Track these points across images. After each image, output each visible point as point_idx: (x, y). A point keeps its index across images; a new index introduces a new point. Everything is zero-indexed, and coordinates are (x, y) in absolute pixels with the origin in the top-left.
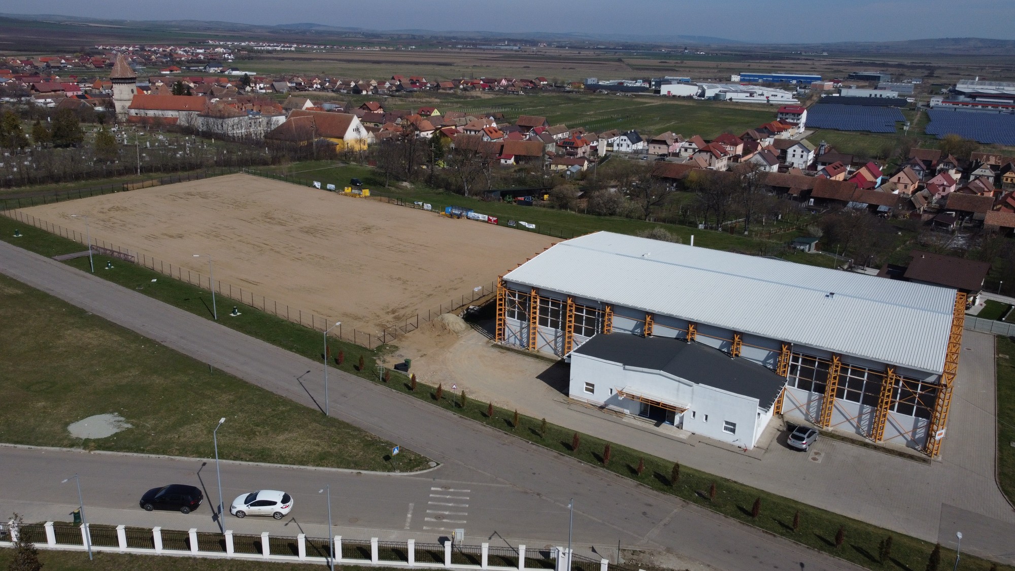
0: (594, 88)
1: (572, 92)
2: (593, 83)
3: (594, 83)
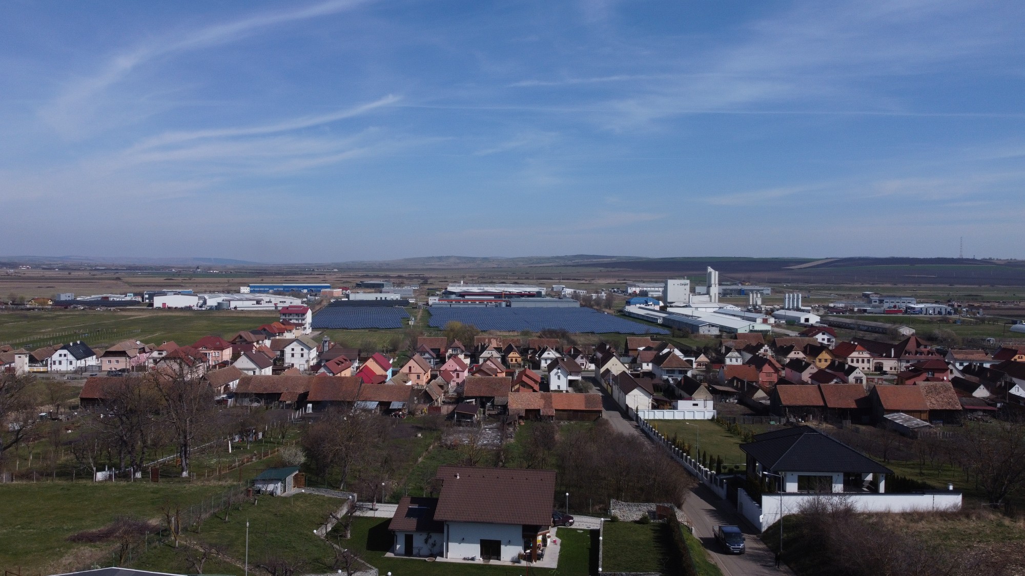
0: (66, 305)
1: (33, 309)
2: (68, 299)
3: (70, 299)
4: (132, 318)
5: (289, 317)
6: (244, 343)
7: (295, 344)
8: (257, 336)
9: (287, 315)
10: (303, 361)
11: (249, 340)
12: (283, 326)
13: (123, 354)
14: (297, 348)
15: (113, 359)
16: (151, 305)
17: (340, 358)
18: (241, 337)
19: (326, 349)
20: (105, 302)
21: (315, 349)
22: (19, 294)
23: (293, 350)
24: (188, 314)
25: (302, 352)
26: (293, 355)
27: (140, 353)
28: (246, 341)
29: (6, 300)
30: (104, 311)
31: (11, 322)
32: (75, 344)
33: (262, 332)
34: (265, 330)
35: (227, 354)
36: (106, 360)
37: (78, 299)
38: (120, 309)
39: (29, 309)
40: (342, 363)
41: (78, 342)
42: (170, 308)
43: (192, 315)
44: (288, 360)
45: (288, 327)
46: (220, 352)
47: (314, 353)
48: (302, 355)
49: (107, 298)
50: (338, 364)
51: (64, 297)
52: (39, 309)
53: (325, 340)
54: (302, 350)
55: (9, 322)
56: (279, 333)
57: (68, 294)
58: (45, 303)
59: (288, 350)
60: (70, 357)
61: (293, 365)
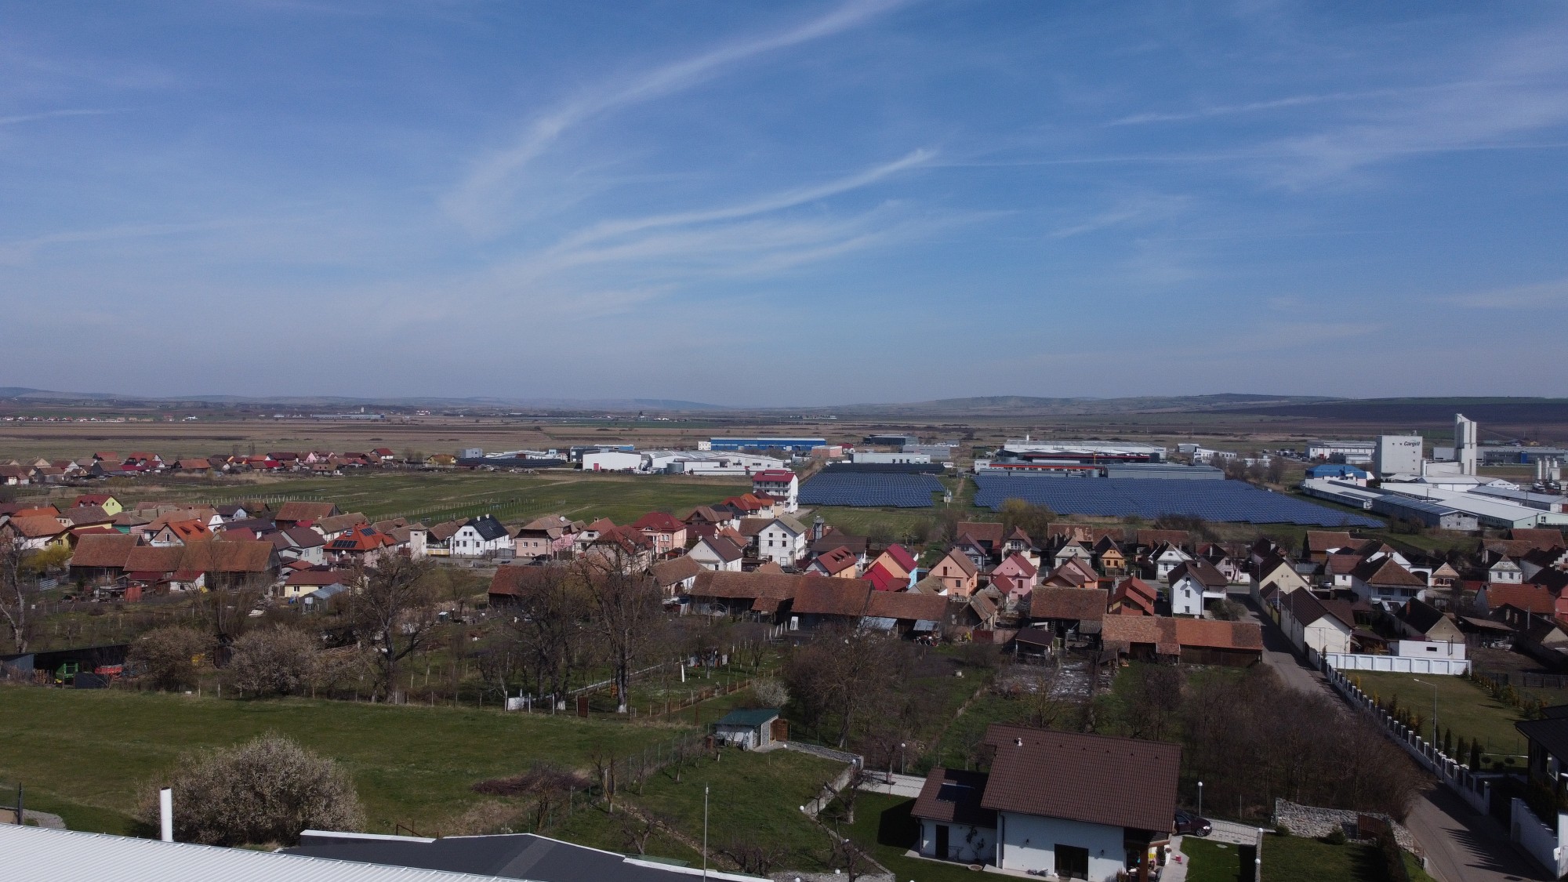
0: (472, 464)
1: (433, 469)
2: (475, 456)
3: (477, 456)
4: (554, 484)
5: (765, 487)
6: (703, 524)
7: (772, 528)
8: (720, 513)
9: (763, 484)
10: (785, 552)
11: (710, 519)
12: (757, 500)
13: (542, 534)
14: (778, 534)
15: (531, 541)
16: (580, 466)
17: (840, 550)
18: (699, 514)
19: (819, 535)
20: (520, 461)
21: (803, 535)
22: (416, 448)
23: (771, 535)
24: (627, 480)
25: (784, 539)
26: (771, 543)
27: (565, 533)
28: (705, 520)
29: (400, 458)
30: (520, 473)
31: (406, 487)
32: (483, 519)
33: (728, 507)
34: (732, 505)
35: (680, 538)
36: (521, 541)
37: (487, 456)
38: (540, 472)
39: (428, 470)
40: (843, 557)
41: (487, 516)
42: (603, 471)
43: (633, 481)
44: (764, 550)
45: (764, 501)
46: (670, 535)
47: (801, 541)
48: (784, 544)
49: (524, 455)
50: (837, 559)
51: (470, 454)
52: (440, 470)
53: (818, 521)
54: (784, 536)
55: (402, 487)
56: (751, 510)
57: (475, 450)
58: (448, 462)
59: (764, 535)
60: (477, 537)
61: (771, 557)
